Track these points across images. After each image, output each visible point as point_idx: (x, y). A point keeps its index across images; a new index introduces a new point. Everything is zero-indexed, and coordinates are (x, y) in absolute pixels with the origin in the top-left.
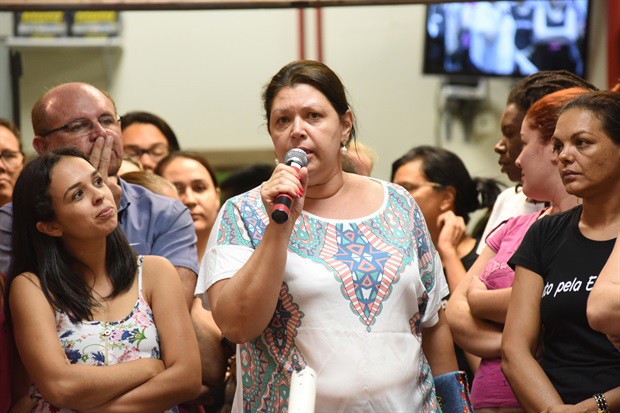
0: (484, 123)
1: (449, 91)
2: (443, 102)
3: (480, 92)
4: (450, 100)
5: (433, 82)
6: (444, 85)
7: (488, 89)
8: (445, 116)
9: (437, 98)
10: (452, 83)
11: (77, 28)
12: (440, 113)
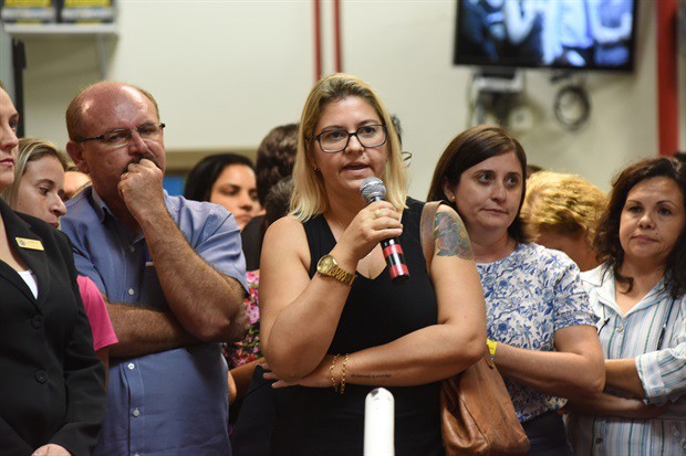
0: (521, 119)
1: (483, 83)
2: (474, 95)
3: (515, 85)
4: (483, 92)
5: (465, 73)
6: (475, 77)
7: (525, 81)
8: (477, 111)
9: (469, 90)
10: (485, 75)
11: (66, 13)
12: (472, 108)
